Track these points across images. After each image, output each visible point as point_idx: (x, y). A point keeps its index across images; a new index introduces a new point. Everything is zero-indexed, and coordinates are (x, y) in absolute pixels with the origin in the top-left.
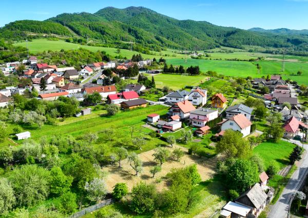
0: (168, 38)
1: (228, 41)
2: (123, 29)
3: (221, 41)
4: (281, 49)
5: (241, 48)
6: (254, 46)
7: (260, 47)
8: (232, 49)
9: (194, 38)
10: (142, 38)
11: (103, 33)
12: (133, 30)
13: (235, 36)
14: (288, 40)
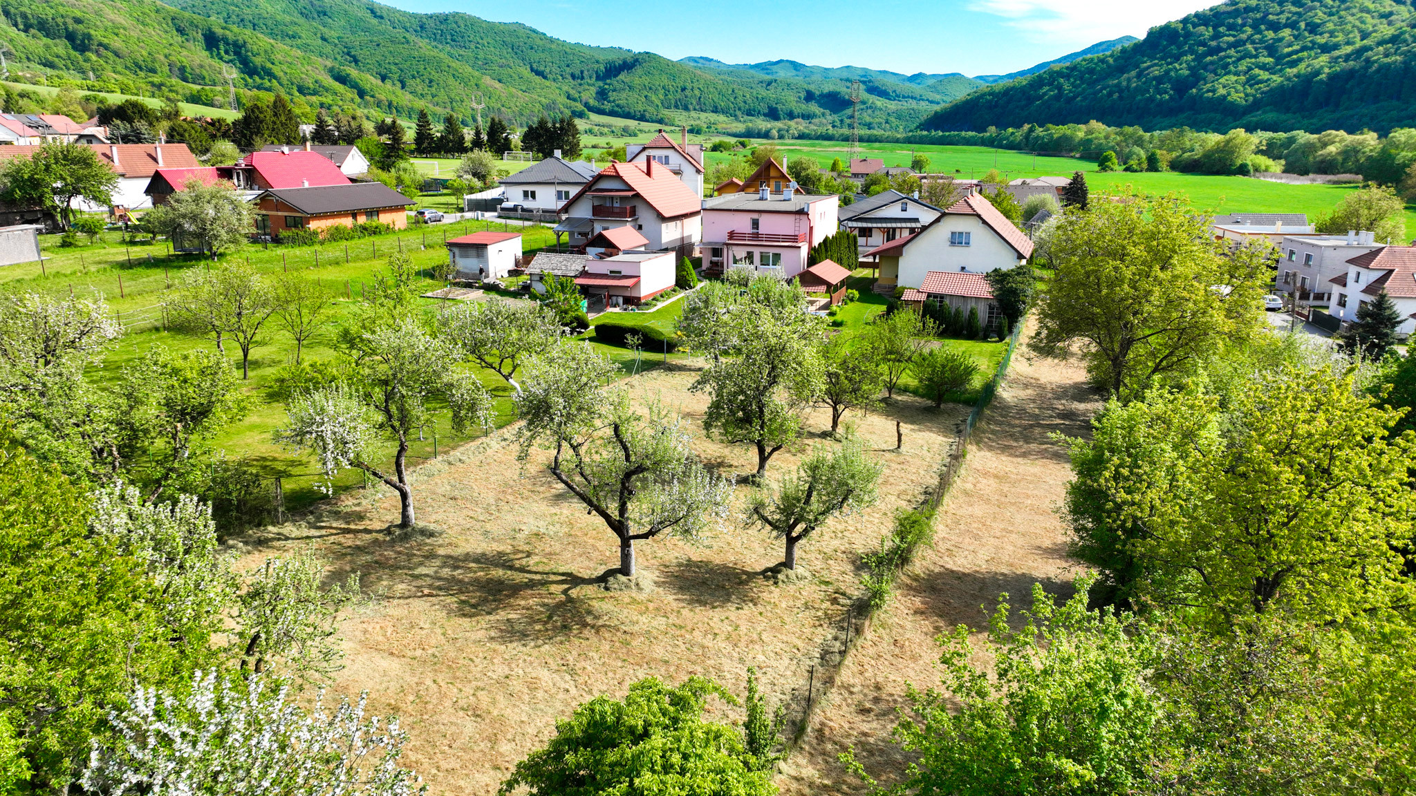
0: (383, 78)
1: (612, 96)
2: (180, 31)
3: (589, 95)
4: (792, 123)
5: (660, 121)
6: (703, 115)
7: (722, 118)
8: (632, 124)
9: (487, 80)
10: (271, 75)
11: (80, 43)
12: (225, 40)
13: (635, 78)
14: (810, 96)
